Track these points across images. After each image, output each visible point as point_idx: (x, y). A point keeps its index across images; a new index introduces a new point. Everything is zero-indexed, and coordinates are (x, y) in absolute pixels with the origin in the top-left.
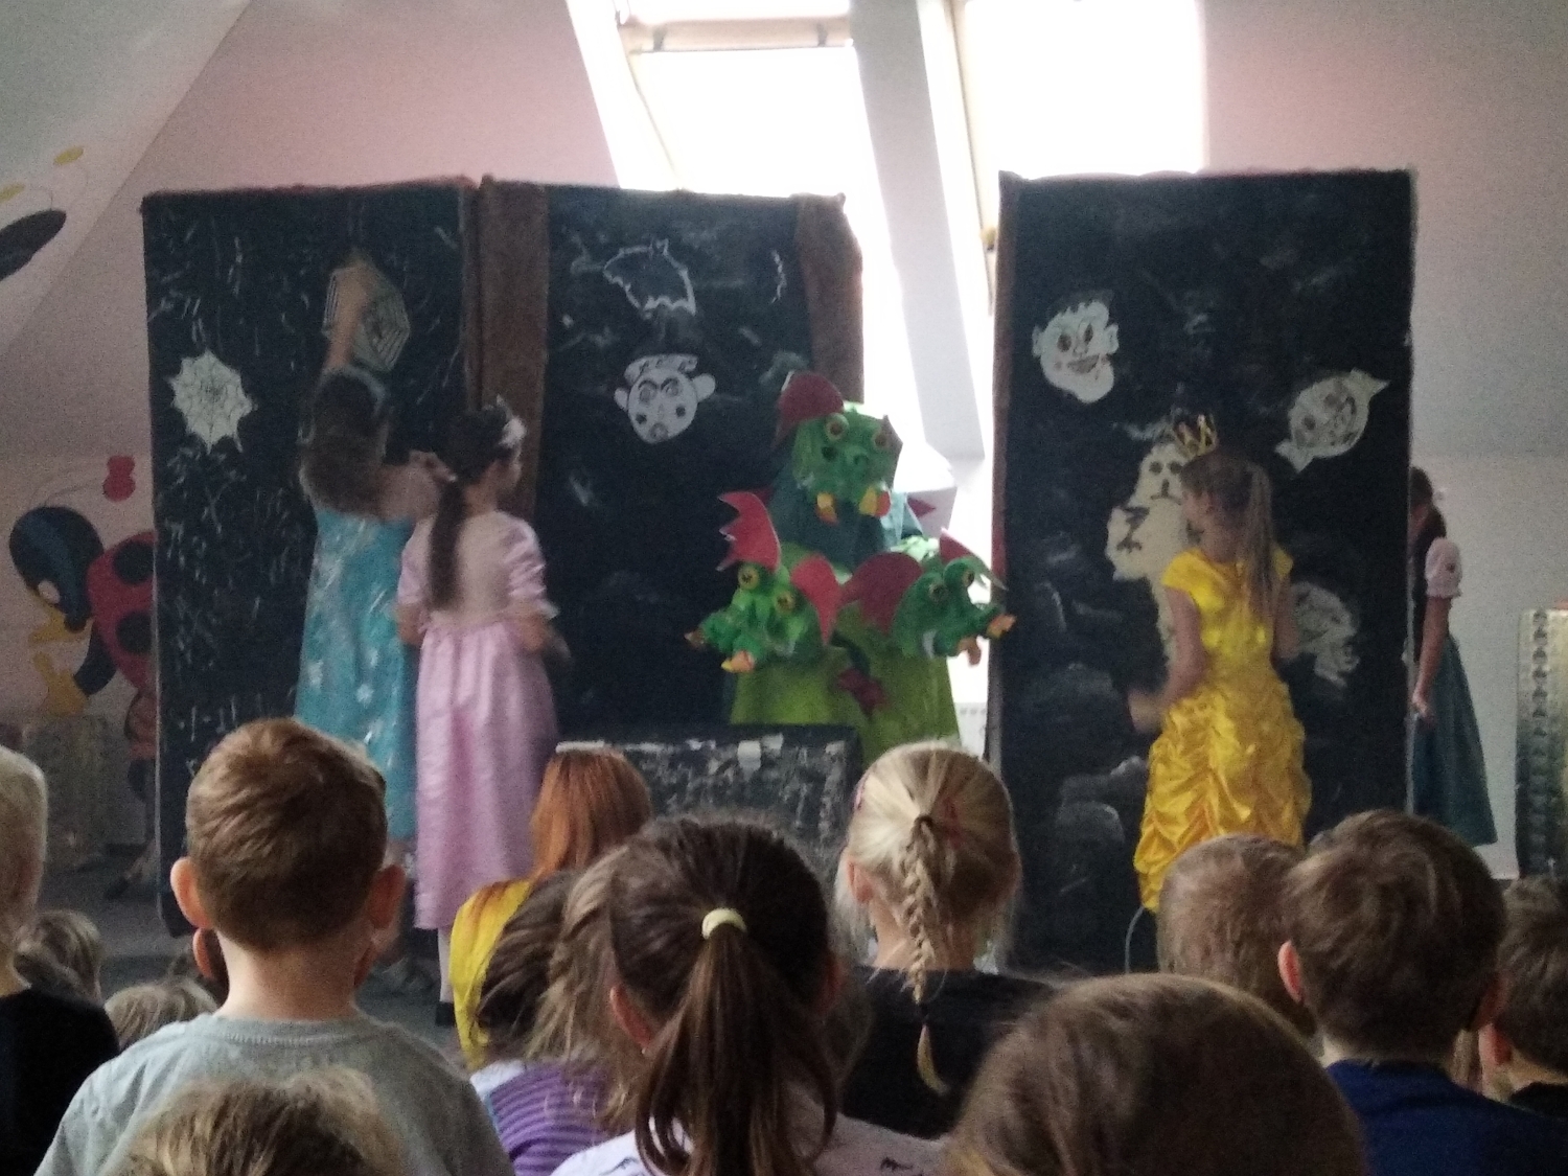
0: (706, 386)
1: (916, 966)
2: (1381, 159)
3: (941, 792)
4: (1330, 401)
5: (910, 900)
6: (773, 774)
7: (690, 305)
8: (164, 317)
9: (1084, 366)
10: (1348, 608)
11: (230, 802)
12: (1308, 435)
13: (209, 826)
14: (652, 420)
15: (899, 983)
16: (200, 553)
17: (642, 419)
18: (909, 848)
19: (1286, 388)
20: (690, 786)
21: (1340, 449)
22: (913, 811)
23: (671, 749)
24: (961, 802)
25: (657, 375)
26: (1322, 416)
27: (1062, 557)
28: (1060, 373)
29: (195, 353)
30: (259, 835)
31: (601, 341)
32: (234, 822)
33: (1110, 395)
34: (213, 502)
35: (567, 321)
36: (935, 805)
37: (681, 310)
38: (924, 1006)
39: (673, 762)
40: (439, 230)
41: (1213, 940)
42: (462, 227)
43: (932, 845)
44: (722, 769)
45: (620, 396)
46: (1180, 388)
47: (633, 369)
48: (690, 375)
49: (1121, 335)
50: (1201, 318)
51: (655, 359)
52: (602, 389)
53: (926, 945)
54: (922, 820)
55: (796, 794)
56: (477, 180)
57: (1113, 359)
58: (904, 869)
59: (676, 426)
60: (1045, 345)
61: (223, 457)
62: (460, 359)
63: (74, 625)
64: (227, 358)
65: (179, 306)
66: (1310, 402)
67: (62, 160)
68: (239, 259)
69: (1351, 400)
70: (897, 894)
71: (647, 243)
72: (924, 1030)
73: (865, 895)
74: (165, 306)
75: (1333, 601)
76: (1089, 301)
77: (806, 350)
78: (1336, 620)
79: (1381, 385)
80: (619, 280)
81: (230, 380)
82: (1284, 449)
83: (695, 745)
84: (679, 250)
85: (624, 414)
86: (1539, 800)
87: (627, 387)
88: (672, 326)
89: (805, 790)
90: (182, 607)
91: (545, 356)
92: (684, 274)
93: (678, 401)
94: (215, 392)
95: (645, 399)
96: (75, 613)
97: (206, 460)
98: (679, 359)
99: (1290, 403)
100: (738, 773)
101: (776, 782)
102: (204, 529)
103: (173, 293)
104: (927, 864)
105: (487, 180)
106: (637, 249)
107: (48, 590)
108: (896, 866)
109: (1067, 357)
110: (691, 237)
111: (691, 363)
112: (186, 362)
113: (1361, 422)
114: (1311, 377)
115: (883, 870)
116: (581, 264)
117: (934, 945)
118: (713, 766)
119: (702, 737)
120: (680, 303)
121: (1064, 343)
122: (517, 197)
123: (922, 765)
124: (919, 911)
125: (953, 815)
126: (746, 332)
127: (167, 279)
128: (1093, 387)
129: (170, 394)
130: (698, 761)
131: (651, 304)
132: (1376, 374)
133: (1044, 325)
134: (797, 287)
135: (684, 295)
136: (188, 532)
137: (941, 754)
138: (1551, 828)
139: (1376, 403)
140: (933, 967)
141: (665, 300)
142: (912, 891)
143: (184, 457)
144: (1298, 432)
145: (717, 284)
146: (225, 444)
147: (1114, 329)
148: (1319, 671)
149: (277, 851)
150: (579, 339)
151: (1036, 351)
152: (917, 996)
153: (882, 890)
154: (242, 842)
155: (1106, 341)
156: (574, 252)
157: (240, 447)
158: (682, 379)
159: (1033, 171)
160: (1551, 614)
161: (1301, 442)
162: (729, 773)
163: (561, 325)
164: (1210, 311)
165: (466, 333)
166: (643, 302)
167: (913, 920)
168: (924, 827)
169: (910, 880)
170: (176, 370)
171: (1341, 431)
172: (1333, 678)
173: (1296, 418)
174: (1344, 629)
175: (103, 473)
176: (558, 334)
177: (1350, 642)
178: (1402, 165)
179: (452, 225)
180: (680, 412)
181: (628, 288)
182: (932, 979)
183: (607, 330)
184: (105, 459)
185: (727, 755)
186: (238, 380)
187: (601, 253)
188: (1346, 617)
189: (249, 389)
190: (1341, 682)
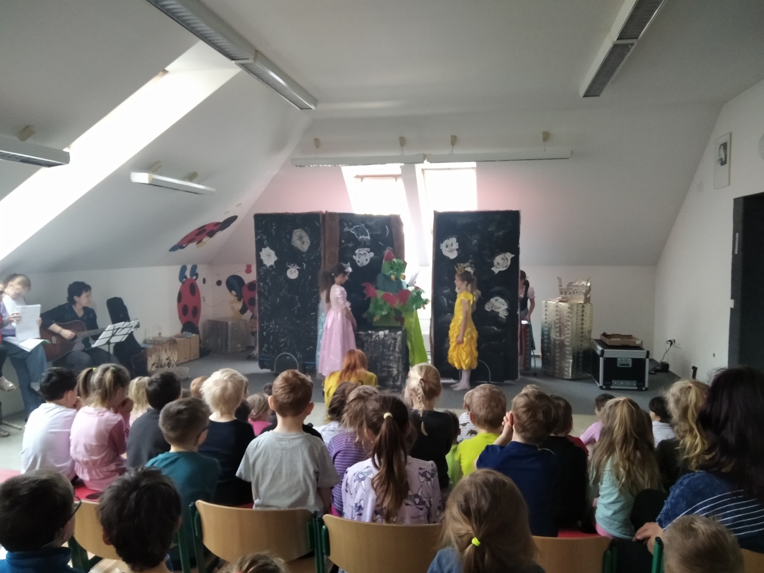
0: (372, 254)
1: (421, 409)
2: (513, 208)
3: (425, 373)
4: (503, 259)
5: (419, 396)
6: (386, 338)
7: (369, 238)
8: (258, 239)
9: (451, 251)
10: (506, 302)
11: (281, 386)
12: (498, 266)
13: (276, 390)
14: (361, 262)
15: (418, 412)
16: (266, 289)
17: (359, 262)
18: (418, 385)
19: (493, 256)
20: (369, 341)
21: (505, 269)
22: (420, 377)
23: (365, 333)
24: (429, 375)
25: (362, 252)
26: (501, 262)
27: (446, 291)
28: (446, 252)
29: (265, 247)
30: (286, 393)
31: (350, 245)
32: (281, 390)
33: (456, 258)
34: (269, 278)
35: (343, 241)
36: (424, 377)
37: (367, 238)
38: (422, 418)
39: (366, 335)
40: (316, 223)
41: (482, 406)
42: (321, 222)
43: (423, 385)
44: (376, 337)
45: (354, 257)
46: (471, 256)
47: (357, 251)
48: (369, 252)
49: (459, 245)
50: (476, 241)
51: (361, 249)
52: (350, 255)
53: (423, 405)
54: (422, 379)
55: (391, 343)
56: (324, 212)
57: (457, 250)
58: (418, 390)
59: (366, 263)
60: (443, 246)
61: (271, 269)
62: (320, 250)
63: (239, 300)
64: (272, 248)
65: (262, 237)
66: (498, 259)
67: (237, 206)
68: (274, 228)
69: (507, 259)
70: (417, 395)
71: (359, 225)
72: (423, 423)
73: (411, 395)
74: (259, 237)
75: (503, 301)
76: (452, 237)
77: (392, 246)
78: (503, 305)
79: (513, 256)
80: (354, 233)
81: (273, 253)
82: (493, 269)
83: (370, 332)
84: (367, 226)
85: (355, 261)
86: (546, 341)
87: (355, 255)
88: (365, 243)
89: (393, 342)
90: (262, 300)
91: (338, 249)
92: (367, 231)
93: (366, 258)
94: (269, 255)
95: (359, 257)
96: (239, 297)
97: (267, 269)
98: (366, 249)
99: (494, 259)
100: (379, 338)
101: (387, 340)
102: (267, 284)
103: (260, 234)
104: (422, 389)
105: (326, 212)
106: (358, 226)
107: (234, 292)
108: (416, 389)
109: (448, 249)
110: (368, 223)
111: (369, 249)
112: (263, 249)
113: (509, 263)
114: (499, 254)
115: (414, 390)
116: (346, 229)
117: (425, 405)
118: (374, 337)
119: (372, 330)
120: (367, 237)
121: (447, 246)
122: (332, 215)
123: (421, 368)
124: (421, 398)
125: (427, 378)
126: (380, 243)
127: (259, 232)
128: (453, 255)
129: (260, 256)
130: (371, 335)
131: (361, 237)
132: (512, 254)
133: (442, 243)
134: (391, 232)
135: (367, 235)
136: (264, 284)
137: (425, 366)
138: (548, 347)
139: (512, 259)
140: (424, 409)
141: (363, 237)
142: (419, 394)
143: (263, 269)
144: (496, 265)
145: (374, 233)
146: (271, 266)
147: (457, 243)
148: (500, 315)
149: (289, 397)
150: (345, 245)
151: (441, 248)
152: (421, 415)
153: (414, 394)
154: (282, 394)
155: (456, 246)
156: (345, 227)
157: (274, 267)
158: (367, 253)
159: (441, 210)
160: (548, 302)
161: (497, 268)
162: (377, 338)
163: (341, 242)
164: (477, 240)
165: (322, 244)
166: (359, 237)
167: (420, 400)
168: (422, 381)
169: (419, 392)
170: (261, 251)
171: (505, 265)
172: (503, 317)
173: (495, 262)
174: (506, 307)
175: (245, 268)
176: (341, 244)
177: (506, 309)
178: (518, 210)
179: (318, 221)
180: (367, 260)
181: (356, 234)
182: (424, 412)
183: (351, 243)
184: (245, 265)
185: (377, 334)
186: (274, 253)
187: (350, 227)
188: (506, 304)
189: (277, 255)
190: (505, 318)
